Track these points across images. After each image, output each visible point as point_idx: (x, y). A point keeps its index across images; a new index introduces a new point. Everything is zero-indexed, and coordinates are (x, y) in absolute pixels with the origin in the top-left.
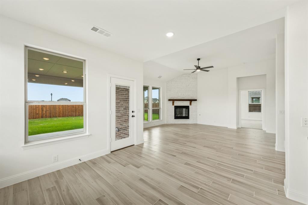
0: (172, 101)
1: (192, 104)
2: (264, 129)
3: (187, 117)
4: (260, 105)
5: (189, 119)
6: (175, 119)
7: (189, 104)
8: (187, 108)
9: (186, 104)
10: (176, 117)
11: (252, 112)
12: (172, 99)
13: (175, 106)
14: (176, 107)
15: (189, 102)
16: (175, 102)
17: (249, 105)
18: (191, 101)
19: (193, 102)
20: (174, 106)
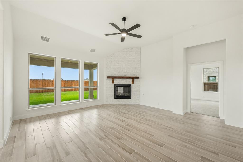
0: (112, 79)
1: (134, 82)
2: (222, 117)
3: (129, 97)
4: (217, 83)
5: (131, 98)
6: (115, 98)
7: (132, 82)
8: (129, 86)
9: (128, 82)
10: (117, 97)
11: (208, 91)
12: (112, 76)
13: (115, 85)
14: (117, 86)
15: (131, 80)
16: (115, 80)
17: (204, 83)
18: (133, 78)
19: (135, 80)
20: (113, 84)
